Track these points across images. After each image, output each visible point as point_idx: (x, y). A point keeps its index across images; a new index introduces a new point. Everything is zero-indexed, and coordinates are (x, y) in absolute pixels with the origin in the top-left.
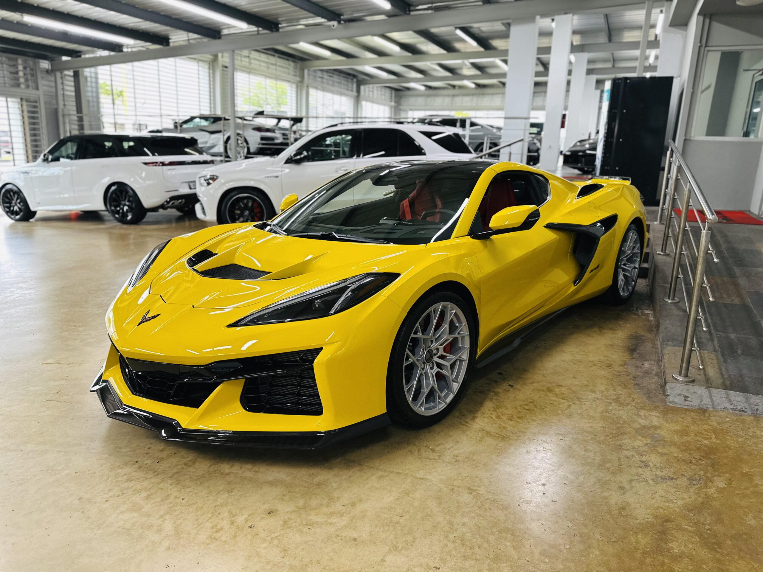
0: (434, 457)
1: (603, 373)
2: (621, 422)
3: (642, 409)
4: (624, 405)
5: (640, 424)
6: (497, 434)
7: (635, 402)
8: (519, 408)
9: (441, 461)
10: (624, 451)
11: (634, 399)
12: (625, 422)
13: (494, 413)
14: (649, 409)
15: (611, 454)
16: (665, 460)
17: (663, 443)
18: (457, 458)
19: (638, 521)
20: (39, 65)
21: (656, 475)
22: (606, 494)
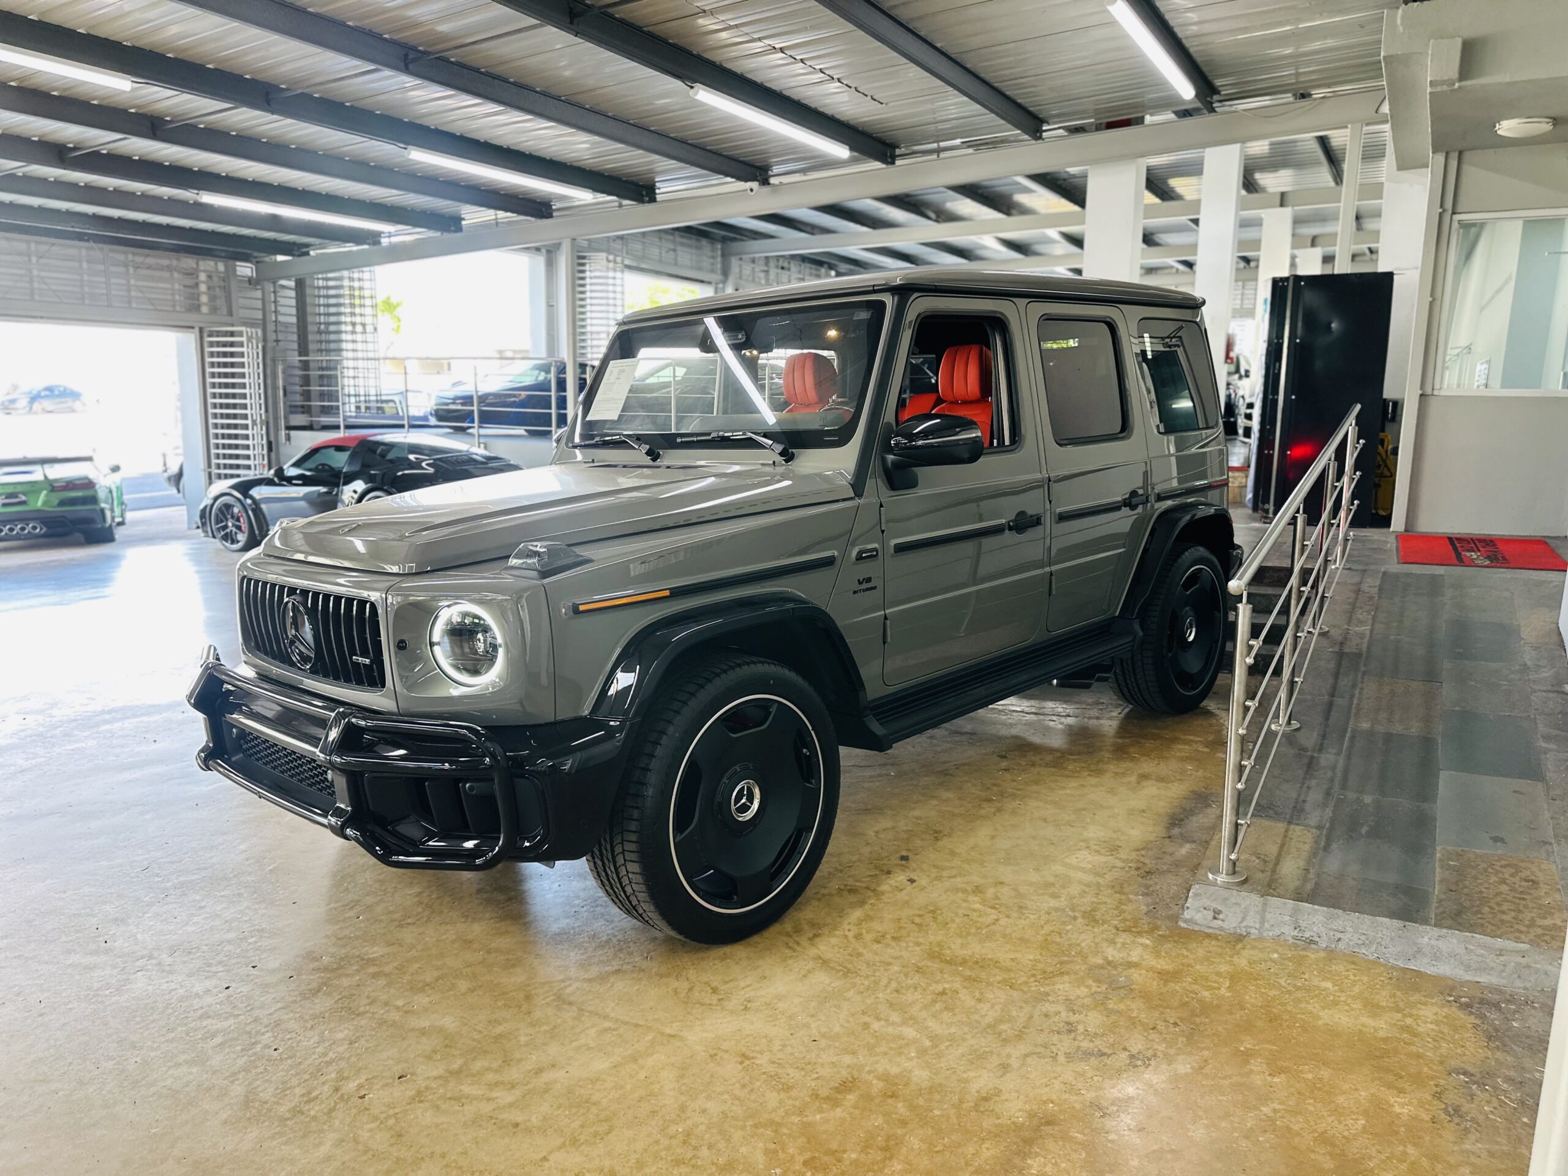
0: (710, 1002)
1: (1095, 862)
2: (1073, 953)
3: (1124, 931)
4: (1097, 923)
5: (1106, 958)
6: (840, 965)
7: (1122, 918)
8: (904, 920)
9: (720, 1008)
10: (1047, 1005)
11: (1122, 912)
12: (1079, 953)
13: (855, 928)
14: (1139, 932)
15: (1021, 1007)
16: (1109, 1022)
17: (1125, 992)
18: (749, 1005)
19: (999, 1121)
20: (235, 270)
21: (1079, 1048)
22: (971, 1074)
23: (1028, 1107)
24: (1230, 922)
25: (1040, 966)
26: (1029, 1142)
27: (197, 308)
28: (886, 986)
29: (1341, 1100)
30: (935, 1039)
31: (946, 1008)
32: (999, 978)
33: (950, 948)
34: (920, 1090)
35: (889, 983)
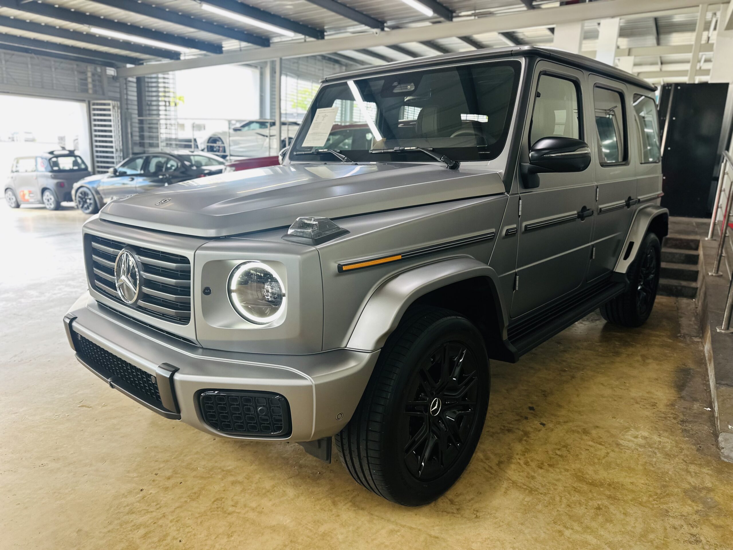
0: (452, 511)
1: (646, 413)
2: (667, 479)
4: (670, 457)
5: (690, 483)
6: (525, 485)
7: (683, 453)
8: (550, 453)
9: (459, 516)
11: (682, 449)
12: (671, 479)
13: (522, 458)
14: (700, 464)
15: (655, 521)
16: (720, 536)
17: (717, 511)
18: (478, 514)
20: (106, 72)
27: (86, 91)
28: (560, 502)
31: (607, 520)
32: (630, 497)
33: (587, 473)
35: (561, 499)
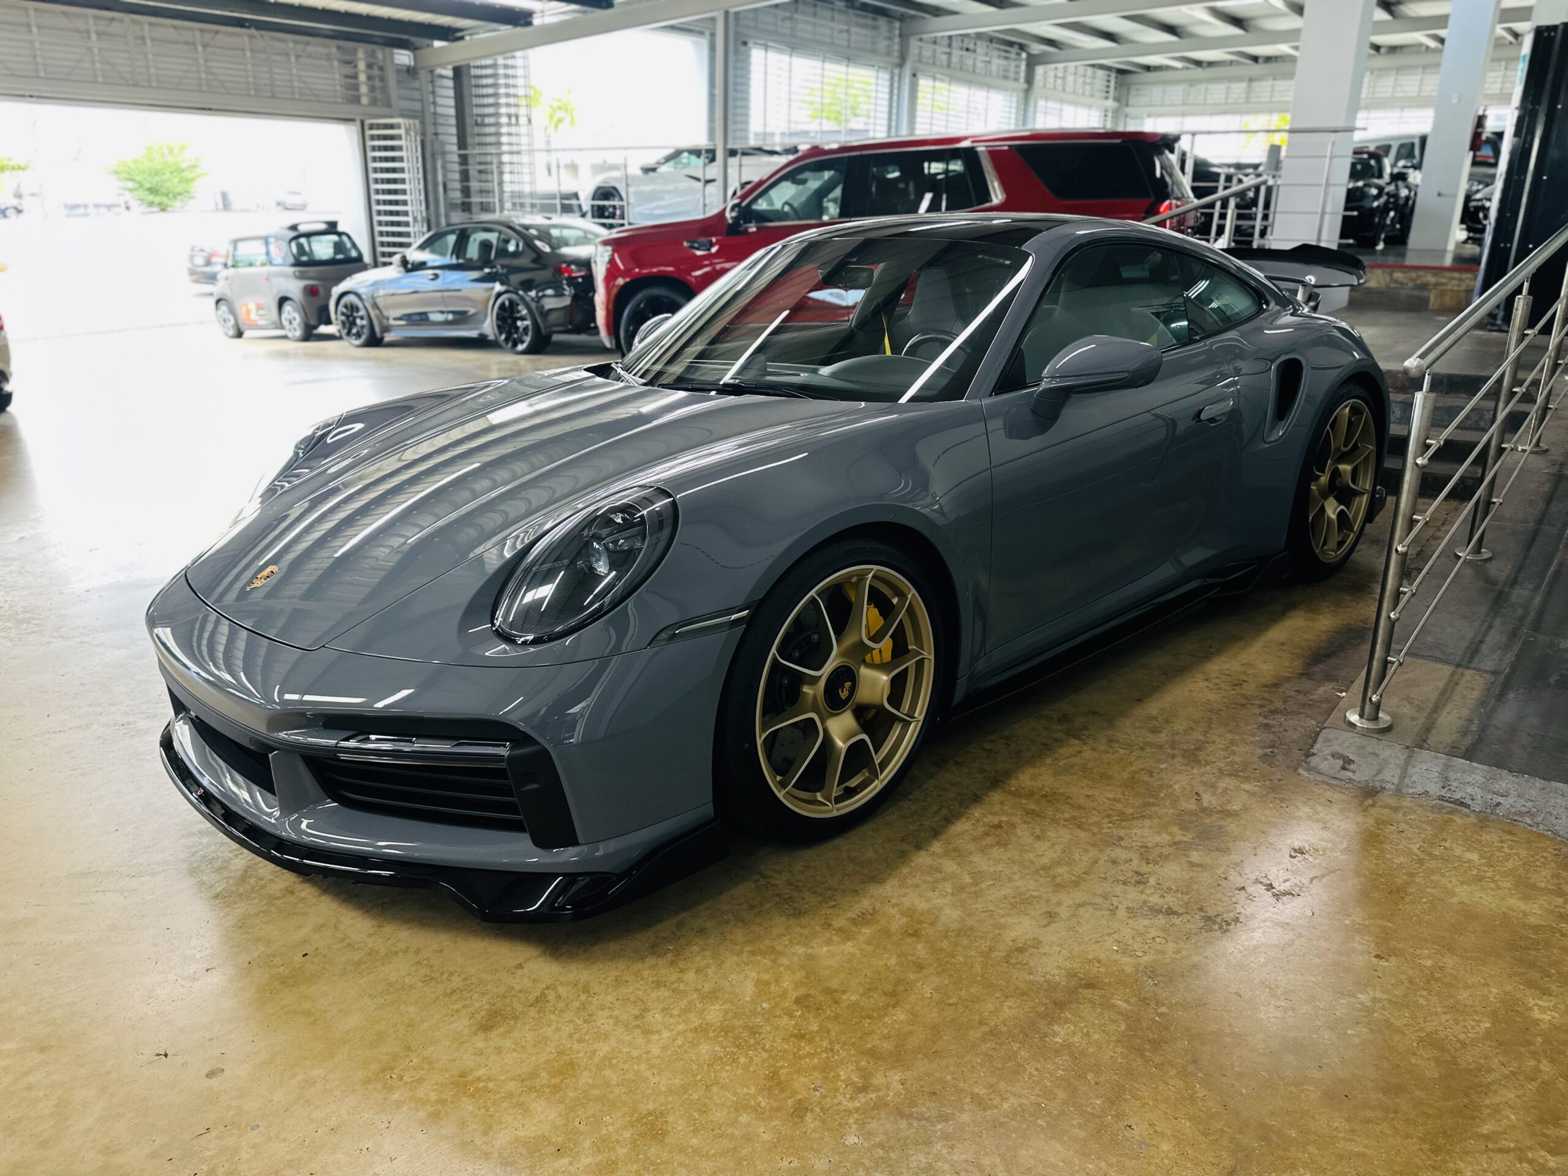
2: (1162, 795)
4: (1199, 763)
5: (1201, 804)
7: (1229, 760)
10: (1118, 850)
11: (1231, 754)
12: (1170, 796)
14: (1247, 778)
19: (1031, 977)
20: (392, 59)
21: (1145, 902)
22: (1010, 920)
23: (1067, 964)
24: (1362, 773)
25: (1118, 806)
26: (1061, 1005)
27: (357, 100)
29: (1464, 995)
30: (978, 876)
34: (947, 932)
